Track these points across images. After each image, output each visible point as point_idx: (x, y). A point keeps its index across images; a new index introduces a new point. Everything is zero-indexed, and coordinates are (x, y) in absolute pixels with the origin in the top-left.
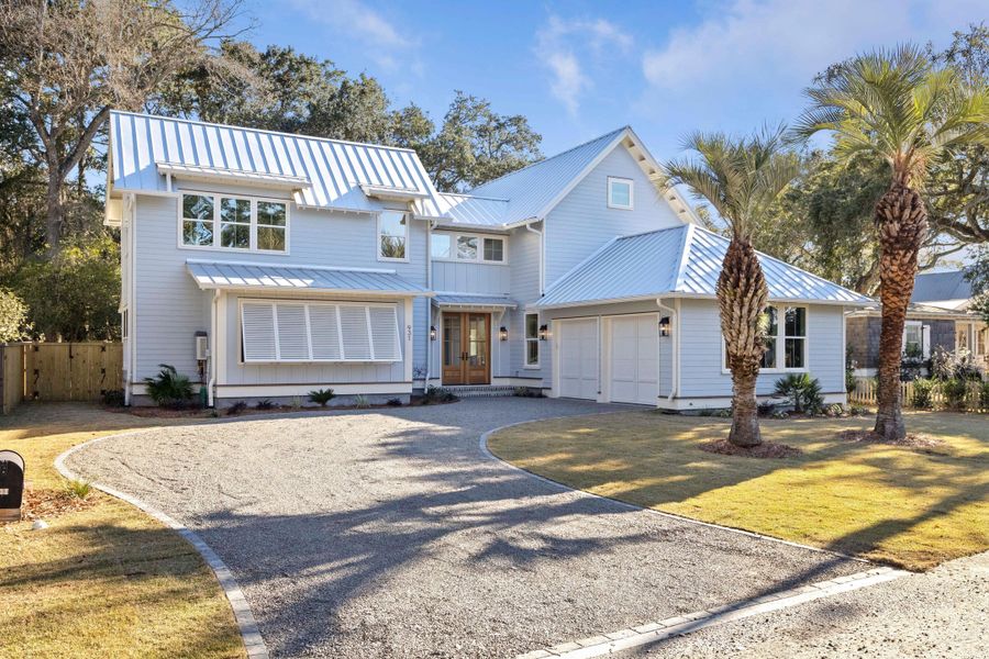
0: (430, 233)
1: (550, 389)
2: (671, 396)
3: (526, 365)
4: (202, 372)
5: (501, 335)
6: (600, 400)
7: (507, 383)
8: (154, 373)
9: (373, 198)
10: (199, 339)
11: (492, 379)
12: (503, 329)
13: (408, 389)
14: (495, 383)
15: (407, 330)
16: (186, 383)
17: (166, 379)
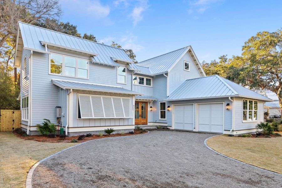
0: (133, 75)
1: (171, 126)
2: (231, 130)
3: (160, 119)
4: (59, 122)
5: (151, 109)
6: (194, 130)
7: (152, 124)
8: (41, 123)
9: (116, 61)
10: (58, 109)
11: (148, 123)
12: (151, 107)
13: (133, 127)
14: (149, 124)
15: (133, 107)
16: (53, 126)
17: (46, 124)
